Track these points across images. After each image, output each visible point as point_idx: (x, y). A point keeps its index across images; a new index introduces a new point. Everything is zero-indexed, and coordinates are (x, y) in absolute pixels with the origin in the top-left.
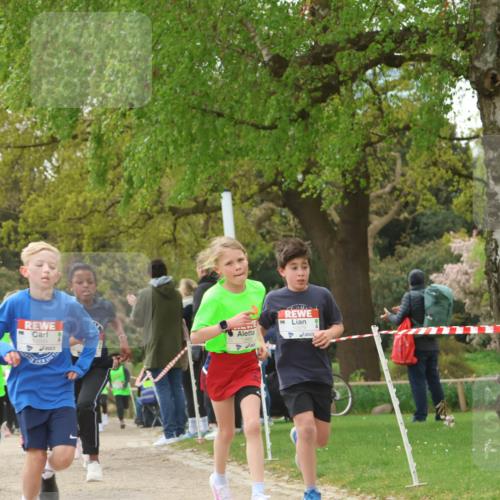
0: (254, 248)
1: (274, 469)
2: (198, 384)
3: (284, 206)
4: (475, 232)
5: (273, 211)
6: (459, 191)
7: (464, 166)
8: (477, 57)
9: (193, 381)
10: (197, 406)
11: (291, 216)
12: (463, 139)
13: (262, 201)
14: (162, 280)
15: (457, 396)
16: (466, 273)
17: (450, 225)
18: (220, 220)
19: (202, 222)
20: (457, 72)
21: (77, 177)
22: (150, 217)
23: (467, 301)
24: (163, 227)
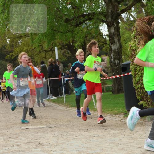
0: (62, 59)
1: (66, 105)
2: (50, 87)
3: (68, 50)
4: (107, 55)
5: (66, 51)
6: (104, 47)
7: (105, 41)
8: (107, 19)
9: (49, 87)
10: (50, 92)
11: (70, 52)
12: (105, 36)
13: (64, 49)
14: (43, 65)
15: (104, 89)
16: (106, 64)
17: (102, 54)
18: (55, 53)
19: (51, 53)
20: (103, 22)
21: (26, 44)
22: (40, 52)
23: (106, 69)
24: (43, 54)
